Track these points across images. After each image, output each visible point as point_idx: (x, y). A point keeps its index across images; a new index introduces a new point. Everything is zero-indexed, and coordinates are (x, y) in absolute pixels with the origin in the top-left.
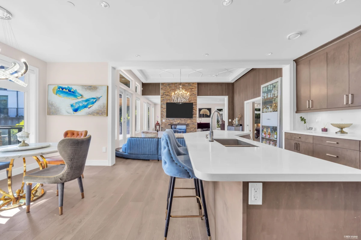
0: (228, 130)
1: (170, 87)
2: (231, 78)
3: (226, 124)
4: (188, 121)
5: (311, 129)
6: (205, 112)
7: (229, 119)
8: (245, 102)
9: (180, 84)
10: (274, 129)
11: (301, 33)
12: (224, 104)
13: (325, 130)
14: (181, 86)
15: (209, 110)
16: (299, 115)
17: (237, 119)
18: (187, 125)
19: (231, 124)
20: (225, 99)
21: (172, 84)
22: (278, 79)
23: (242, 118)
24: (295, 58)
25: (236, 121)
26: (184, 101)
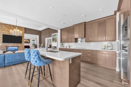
0: (39, 48)
1: (6, 26)
2: (40, 29)
3: (38, 46)
4: (19, 45)
5: (64, 47)
6: (27, 41)
7: (39, 44)
8: (46, 38)
9: (16, 26)
10: (55, 47)
11: (64, 23)
12: (37, 38)
13: (66, 47)
14: (17, 28)
15: (29, 40)
16: (62, 43)
17: (42, 44)
18: (18, 47)
19: (40, 46)
20: (38, 36)
21: (7, 25)
22: (57, 33)
23: (44, 44)
24: (61, 28)
25: (42, 45)
26: (19, 35)
